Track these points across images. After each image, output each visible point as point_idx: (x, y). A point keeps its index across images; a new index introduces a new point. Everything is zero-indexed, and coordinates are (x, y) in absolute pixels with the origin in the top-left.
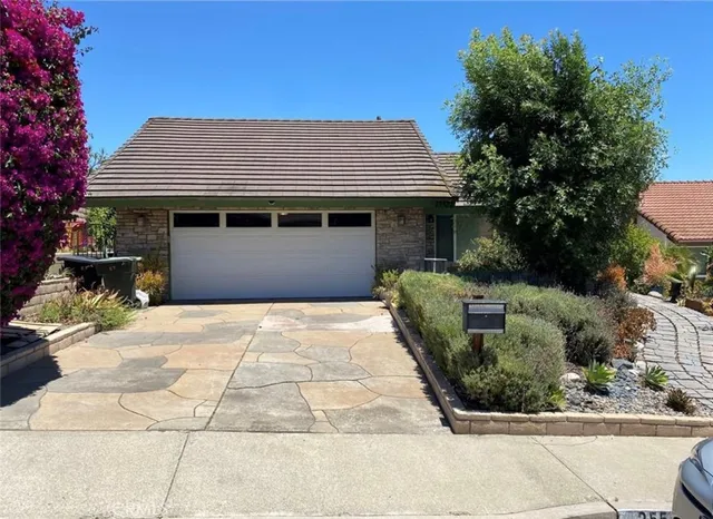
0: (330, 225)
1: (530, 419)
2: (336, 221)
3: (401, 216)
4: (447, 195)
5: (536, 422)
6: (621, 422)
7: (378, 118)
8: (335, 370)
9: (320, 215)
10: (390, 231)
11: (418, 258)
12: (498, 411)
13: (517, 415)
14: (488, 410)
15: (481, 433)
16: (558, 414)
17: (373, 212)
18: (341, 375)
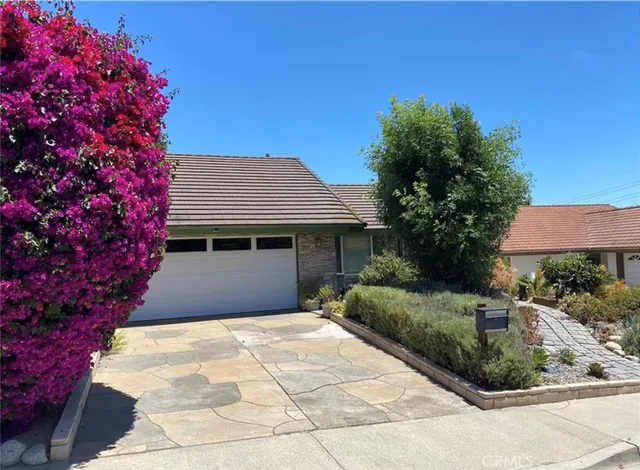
0: (258, 248)
1: (528, 394)
2: (263, 244)
3: (317, 239)
4: (356, 221)
5: (532, 395)
6: (578, 389)
7: (267, 155)
8: (350, 372)
9: (250, 239)
10: (309, 251)
11: (332, 273)
12: (507, 389)
13: (519, 391)
14: (502, 390)
15: (500, 407)
16: (540, 388)
17: (294, 237)
18: (359, 375)
